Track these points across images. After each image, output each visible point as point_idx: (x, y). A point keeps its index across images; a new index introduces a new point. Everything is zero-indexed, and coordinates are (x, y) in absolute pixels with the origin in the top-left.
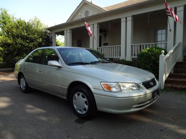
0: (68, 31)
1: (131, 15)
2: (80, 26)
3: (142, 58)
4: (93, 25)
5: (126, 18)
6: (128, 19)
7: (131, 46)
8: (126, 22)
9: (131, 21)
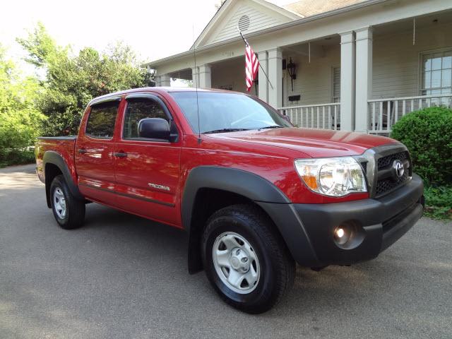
0: (203, 69)
1: (368, 26)
2: (232, 57)
3: (406, 136)
4: (267, 53)
5: (354, 34)
6: (359, 36)
7: (368, 103)
8: (354, 43)
9: (367, 40)
